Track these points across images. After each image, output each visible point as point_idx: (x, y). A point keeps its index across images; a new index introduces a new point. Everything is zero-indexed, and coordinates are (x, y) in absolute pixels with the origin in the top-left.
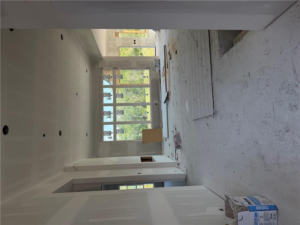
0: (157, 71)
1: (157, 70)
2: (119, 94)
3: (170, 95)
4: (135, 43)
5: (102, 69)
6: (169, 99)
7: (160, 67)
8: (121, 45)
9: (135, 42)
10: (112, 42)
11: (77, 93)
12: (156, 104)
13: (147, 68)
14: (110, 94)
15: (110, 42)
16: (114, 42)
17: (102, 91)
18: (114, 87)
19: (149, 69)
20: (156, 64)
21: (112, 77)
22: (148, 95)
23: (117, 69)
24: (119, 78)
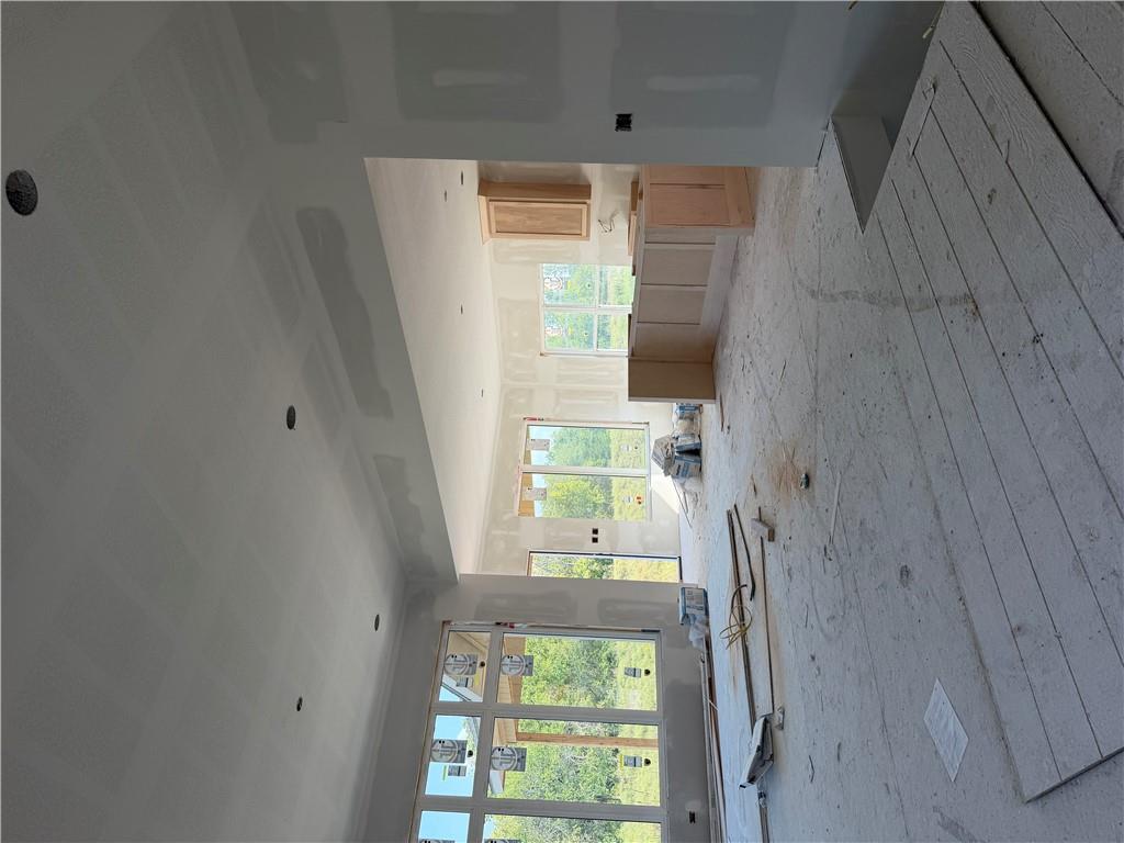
0: (694, 645)
1: (693, 636)
2: (507, 751)
3: (782, 727)
4: (595, 540)
5: (447, 629)
6: (772, 756)
7: (707, 624)
8: (539, 544)
9: (595, 536)
10: (505, 533)
11: (301, 700)
12: (693, 817)
13: (647, 633)
14: (464, 749)
15: (494, 532)
16: (512, 533)
17: (431, 729)
18: (486, 713)
19: (654, 636)
20: (688, 611)
21: (482, 665)
22: (648, 762)
23: (513, 627)
24: (514, 672)
